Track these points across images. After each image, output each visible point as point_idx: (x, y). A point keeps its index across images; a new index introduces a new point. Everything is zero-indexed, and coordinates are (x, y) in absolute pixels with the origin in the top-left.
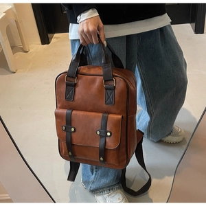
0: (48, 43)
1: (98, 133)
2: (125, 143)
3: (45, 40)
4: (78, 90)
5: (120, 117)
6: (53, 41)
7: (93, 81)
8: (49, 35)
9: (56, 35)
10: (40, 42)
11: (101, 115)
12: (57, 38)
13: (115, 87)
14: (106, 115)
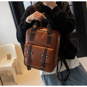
7: (43, 34)
14: (47, 48)
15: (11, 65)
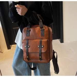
0: (10, 49)
1: (38, 46)
2: (48, 51)
3: (9, 48)
6: (12, 48)
8: (10, 46)
9: (13, 45)
10: (7, 49)
11: (39, 40)
12: (13, 47)
13: (44, 30)
14: (41, 40)
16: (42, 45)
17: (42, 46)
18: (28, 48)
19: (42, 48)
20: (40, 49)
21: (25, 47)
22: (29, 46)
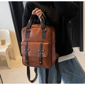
1: (39, 50)
4: (31, 33)
5: (48, 43)
7: (37, 30)
11: (40, 43)
14: (42, 43)
15: (5, 50)
16: (43, 49)
17: (43, 51)
18: (27, 51)
19: (43, 53)
20: (41, 53)
21: (24, 50)
22: (28, 50)
